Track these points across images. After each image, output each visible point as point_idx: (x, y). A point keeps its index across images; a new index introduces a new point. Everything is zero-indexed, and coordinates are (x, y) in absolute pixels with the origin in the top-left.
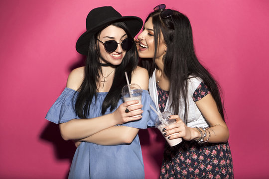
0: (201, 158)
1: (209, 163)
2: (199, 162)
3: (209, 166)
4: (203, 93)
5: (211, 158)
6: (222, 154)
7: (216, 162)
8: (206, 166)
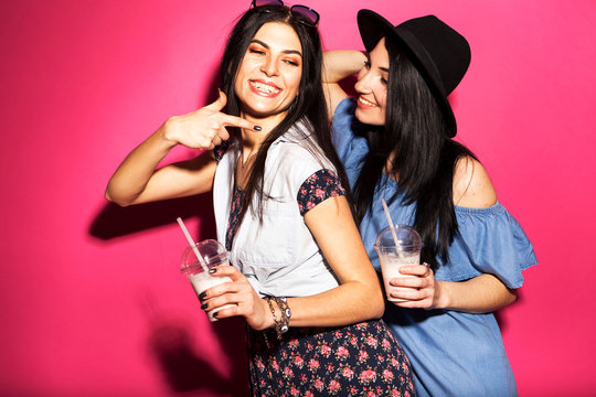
0: (314, 364)
1: (333, 375)
2: (309, 375)
3: (333, 383)
4: (320, 193)
5: (336, 364)
6: (364, 356)
7: (348, 373)
8: (327, 382)
